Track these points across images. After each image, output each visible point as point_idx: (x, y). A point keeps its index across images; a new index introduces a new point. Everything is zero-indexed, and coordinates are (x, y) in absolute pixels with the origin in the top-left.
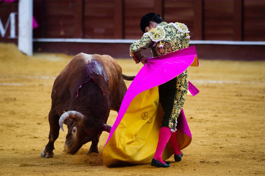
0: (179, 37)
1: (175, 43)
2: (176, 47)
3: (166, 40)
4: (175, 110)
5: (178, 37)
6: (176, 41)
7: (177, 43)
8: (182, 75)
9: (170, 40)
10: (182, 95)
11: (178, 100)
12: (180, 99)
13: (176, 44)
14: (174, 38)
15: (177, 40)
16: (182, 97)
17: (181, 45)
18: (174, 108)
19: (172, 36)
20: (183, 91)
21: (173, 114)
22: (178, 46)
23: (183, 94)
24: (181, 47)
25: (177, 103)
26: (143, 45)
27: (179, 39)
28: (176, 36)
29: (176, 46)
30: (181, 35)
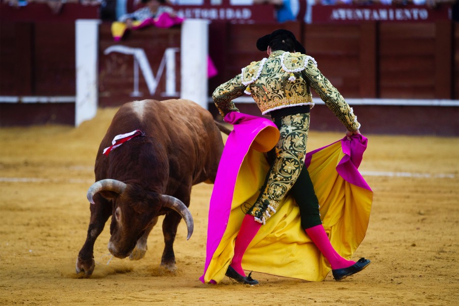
0: (280, 79)
1: (272, 88)
2: (274, 95)
3: (259, 83)
4: (268, 189)
5: (278, 79)
6: (273, 86)
7: (275, 88)
8: (285, 135)
9: (265, 83)
10: (284, 165)
11: (277, 173)
12: (280, 171)
13: (273, 90)
14: (272, 80)
15: (276, 83)
16: (284, 168)
17: (283, 92)
18: (268, 185)
19: (270, 76)
20: (285, 159)
21: (265, 194)
22: (277, 93)
23: (285, 163)
24: (283, 94)
25: (275, 177)
26: (229, 89)
27: (279, 82)
28: (276, 77)
29: (274, 92)
30: (284, 76)
